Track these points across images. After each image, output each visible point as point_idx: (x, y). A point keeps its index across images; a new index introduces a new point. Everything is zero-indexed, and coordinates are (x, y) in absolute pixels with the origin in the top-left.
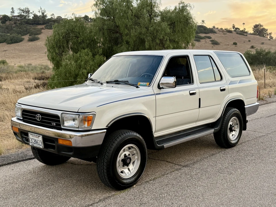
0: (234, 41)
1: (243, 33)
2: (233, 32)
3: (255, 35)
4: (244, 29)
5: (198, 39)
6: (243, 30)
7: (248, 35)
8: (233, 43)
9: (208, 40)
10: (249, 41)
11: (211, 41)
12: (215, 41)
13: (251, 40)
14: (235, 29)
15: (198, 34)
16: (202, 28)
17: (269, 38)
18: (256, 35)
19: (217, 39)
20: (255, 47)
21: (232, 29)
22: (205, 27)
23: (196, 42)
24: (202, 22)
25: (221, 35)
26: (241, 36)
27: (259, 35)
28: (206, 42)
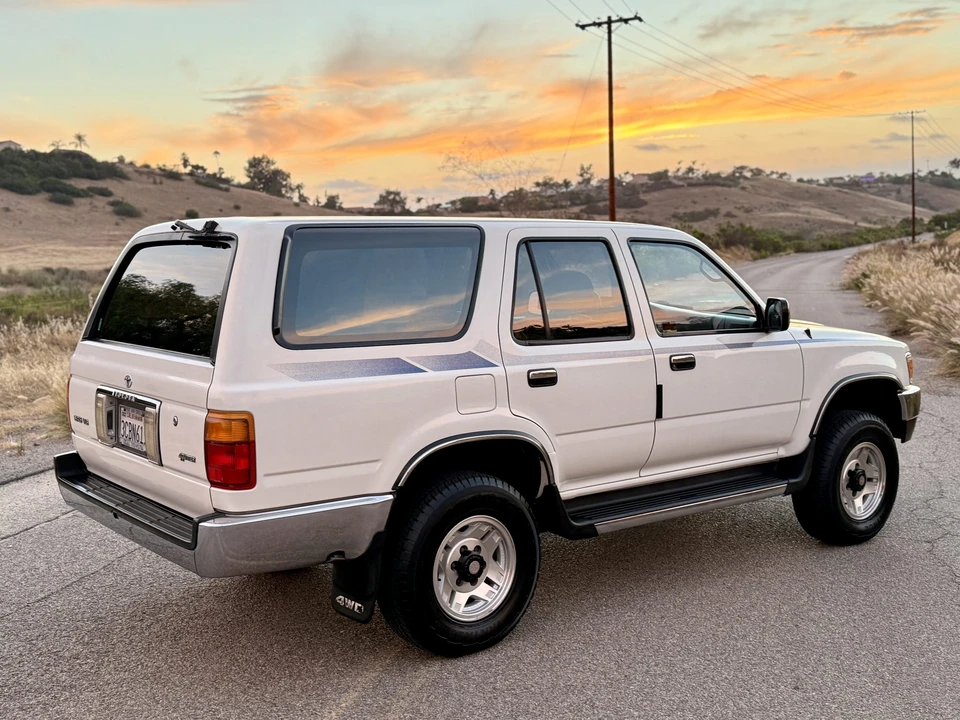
0: (189, 207)
1: (216, 182)
2: (184, 177)
3: (254, 188)
4: (220, 169)
5: (64, 195)
6: (215, 175)
7: (232, 188)
8: (184, 213)
9: (101, 201)
10: (237, 207)
11: (113, 204)
12: (127, 204)
13: (242, 205)
14: (190, 168)
15: (65, 181)
16: (76, 161)
17: (296, 199)
18: (259, 190)
19: (132, 200)
21: (182, 167)
22: (87, 156)
23: (57, 205)
24: (77, 141)
25: (145, 186)
26: (209, 191)
27: (266, 189)
28: (94, 208)
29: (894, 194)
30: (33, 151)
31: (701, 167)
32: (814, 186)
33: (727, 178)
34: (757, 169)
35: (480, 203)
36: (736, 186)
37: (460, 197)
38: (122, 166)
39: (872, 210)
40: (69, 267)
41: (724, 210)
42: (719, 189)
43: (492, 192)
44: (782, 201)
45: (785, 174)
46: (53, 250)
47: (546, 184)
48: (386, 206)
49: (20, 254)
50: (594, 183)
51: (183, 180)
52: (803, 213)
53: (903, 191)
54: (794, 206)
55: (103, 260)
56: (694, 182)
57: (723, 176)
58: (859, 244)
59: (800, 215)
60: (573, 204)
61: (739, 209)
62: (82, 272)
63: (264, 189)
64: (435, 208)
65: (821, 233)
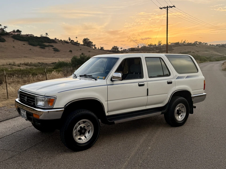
0: (70, 50)
1: (76, 44)
4: (77, 41)
5: (43, 46)
6: (76, 42)
7: (80, 45)
8: (69, 51)
9: (51, 48)
10: (81, 50)
11: (54, 49)
12: (57, 49)
14: (70, 41)
15: (43, 43)
16: (46, 39)
17: (94, 48)
18: (85, 46)
19: (57, 48)
20: (84, 54)
22: (48, 38)
23: (41, 49)
24: (46, 35)
25: (61, 45)
26: (75, 46)
28: (49, 49)
30: (36, 37)
31: (187, 41)
32: (213, 46)
33: (193, 44)
34: (200, 42)
35: (135, 49)
36: (195, 46)
37: (131, 48)
38: (55, 40)
40: (43, 62)
41: (192, 51)
42: (191, 46)
44: (206, 50)
45: (207, 43)
46: (40, 59)
47: (150, 45)
48: (114, 50)
49: (33, 59)
50: (162, 45)
51: (69, 43)
52: (211, 52)
54: (209, 51)
55: (51, 61)
56: (185, 45)
58: (225, 60)
60: (157, 50)
61: (196, 51)
62: (46, 64)
63: (87, 46)
64: (125, 50)
65: (215, 57)
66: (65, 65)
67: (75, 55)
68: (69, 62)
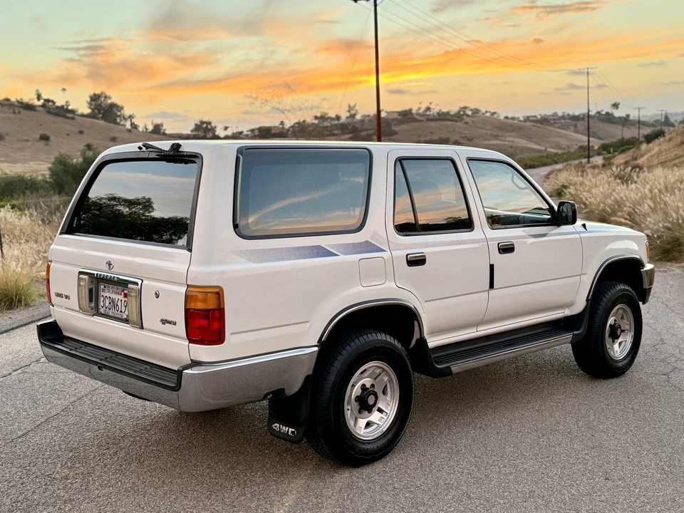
0: (42, 132)
1: (64, 112)
2: (38, 108)
3: (94, 118)
4: (67, 102)
6: (63, 107)
7: (77, 117)
8: (38, 137)
10: (81, 132)
13: (85, 131)
14: (42, 101)
17: (128, 126)
18: (98, 119)
20: (95, 147)
21: (36, 100)
25: (6, 115)
26: (59, 119)
27: (105, 118)
29: (572, 128)
32: (516, 121)
33: (453, 116)
34: (476, 109)
35: (273, 132)
36: (461, 121)
37: (258, 126)
39: (557, 139)
41: (453, 139)
42: (449, 123)
43: (282, 123)
44: (494, 133)
45: (495, 113)
47: (323, 118)
48: (200, 133)
50: (358, 117)
51: (36, 111)
52: (509, 141)
53: (578, 125)
54: (502, 136)
56: (431, 117)
57: (452, 113)
58: (550, 164)
59: (506, 143)
60: (344, 133)
61: (464, 138)
63: (102, 118)
64: (238, 135)
65: (523, 156)
66: (27, 189)
67: (63, 151)
68: (43, 175)
